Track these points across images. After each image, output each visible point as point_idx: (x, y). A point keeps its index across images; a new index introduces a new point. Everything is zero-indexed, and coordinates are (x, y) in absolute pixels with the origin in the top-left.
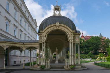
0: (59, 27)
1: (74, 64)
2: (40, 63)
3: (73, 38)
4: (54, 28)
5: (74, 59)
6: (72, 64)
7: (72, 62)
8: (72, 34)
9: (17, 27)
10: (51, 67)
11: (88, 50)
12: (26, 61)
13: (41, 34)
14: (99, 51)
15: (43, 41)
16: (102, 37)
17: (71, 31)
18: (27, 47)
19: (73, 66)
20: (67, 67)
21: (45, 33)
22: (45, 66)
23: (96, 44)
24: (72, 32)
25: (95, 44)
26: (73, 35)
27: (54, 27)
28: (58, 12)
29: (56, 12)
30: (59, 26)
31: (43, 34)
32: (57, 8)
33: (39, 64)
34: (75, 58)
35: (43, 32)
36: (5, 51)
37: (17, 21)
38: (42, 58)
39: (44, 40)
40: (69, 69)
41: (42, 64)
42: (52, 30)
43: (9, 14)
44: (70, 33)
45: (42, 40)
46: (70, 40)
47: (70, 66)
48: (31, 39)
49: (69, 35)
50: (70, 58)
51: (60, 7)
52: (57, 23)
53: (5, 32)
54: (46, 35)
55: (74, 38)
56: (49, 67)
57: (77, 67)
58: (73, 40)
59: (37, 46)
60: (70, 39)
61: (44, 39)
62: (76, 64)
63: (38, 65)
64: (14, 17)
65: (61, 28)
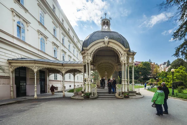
0: (108, 44)
1: (128, 90)
2: (85, 90)
3: (126, 58)
4: (101, 45)
5: (128, 85)
6: (125, 91)
7: (125, 89)
8: (125, 53)
9: (58, 47)
10: (99, 96)
11: (139, 75)
12: (71, 86)
13: (85, 53)
14: (149, 76)
16: (151, 63)
17: (124, 48)
18: (67, 70)
19: (126, 93)
20: (120, 95)
21: (90, 52)
22: (91, 94)
23: (146, 69)
24: (125, 51)
25: (144, 69)
26: (126, 55)
27: (102, 43)
28: (107, 27)
29: (104, 27)
30: (109, 42)
31: (88, 52)
32: (106, 21)
33: (83, 90)
34: (129, 83)
35: (87, 50)
36: (35, 74)
37: (57, 39)
38: (86, 83)
39: (89, 61)
40: (122, 97)
41: (86, 91)
42: (99, 47)
44: (122, 52)
45: (86, 61)
46: (123, 61)
47: (123, 93)
48: (74, 59)
49: (121, 54)
50: (123, 83)
51: (110, 21)
52: (105, 38)
54: (91, 54)
55: (128, 58)
56: (96, 96)
57: (131, 94)
58: (126, 61)
59: (81, 69)
60: (123, 59)
61: (90, 58)
62: (129, 90)
63: (83, 92)
64: (53, 34)
65: (111, 45)
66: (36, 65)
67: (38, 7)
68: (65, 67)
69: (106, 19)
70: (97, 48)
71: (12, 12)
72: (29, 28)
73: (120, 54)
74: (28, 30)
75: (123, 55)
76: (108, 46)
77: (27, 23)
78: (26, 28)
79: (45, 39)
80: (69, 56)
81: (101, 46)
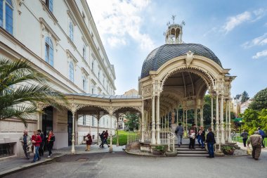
0: (191, 63)
1: (226, 141)
3: (222, 86)
4: (179, 66)
6: (221, 143)
8: (222, 77)
9: (87, 74)
10: (178, 150)
13: (151, 79)
15: (156, 93)
17: (220, 69)
18: (117, 109)
21: (160, 78)
24: (221, 74)
26: (223, 80)
30: (193, 60)
31: (156, 78)
32: (176, 29)
33: (142, 141)
35: (156, 75)
37: (86, 63)
39: (159, 93)
40: (221, 152)
41: (153, 142)
42: (176, 69)
43: (75, 47)
44: (216, 75)
45: (154, 93)
46: (217, 92)
49: (214, 80)
52: (188, 54)
53: (67, 80)
54: (161, 81)
59: (139, 107)
60: (217, 88)
64: (82, 55)
65: (197, 65)
66: (75, 101)
67: (67, 15)
68: (114, 105)
69: (176, 26)
70: (172, 71)
71: (41, 23)
72: (58, 48)
73: (212, 80)
74: (57, 50)
75: (218, 80)
76: (192, 66)
77: (56, 39)
78: (55, 47)
79: (73, 63)
80: (99, 88)
81: (179, 68)
